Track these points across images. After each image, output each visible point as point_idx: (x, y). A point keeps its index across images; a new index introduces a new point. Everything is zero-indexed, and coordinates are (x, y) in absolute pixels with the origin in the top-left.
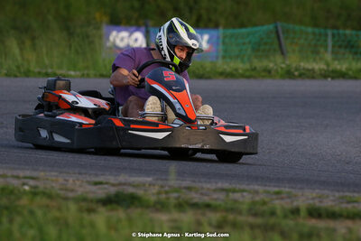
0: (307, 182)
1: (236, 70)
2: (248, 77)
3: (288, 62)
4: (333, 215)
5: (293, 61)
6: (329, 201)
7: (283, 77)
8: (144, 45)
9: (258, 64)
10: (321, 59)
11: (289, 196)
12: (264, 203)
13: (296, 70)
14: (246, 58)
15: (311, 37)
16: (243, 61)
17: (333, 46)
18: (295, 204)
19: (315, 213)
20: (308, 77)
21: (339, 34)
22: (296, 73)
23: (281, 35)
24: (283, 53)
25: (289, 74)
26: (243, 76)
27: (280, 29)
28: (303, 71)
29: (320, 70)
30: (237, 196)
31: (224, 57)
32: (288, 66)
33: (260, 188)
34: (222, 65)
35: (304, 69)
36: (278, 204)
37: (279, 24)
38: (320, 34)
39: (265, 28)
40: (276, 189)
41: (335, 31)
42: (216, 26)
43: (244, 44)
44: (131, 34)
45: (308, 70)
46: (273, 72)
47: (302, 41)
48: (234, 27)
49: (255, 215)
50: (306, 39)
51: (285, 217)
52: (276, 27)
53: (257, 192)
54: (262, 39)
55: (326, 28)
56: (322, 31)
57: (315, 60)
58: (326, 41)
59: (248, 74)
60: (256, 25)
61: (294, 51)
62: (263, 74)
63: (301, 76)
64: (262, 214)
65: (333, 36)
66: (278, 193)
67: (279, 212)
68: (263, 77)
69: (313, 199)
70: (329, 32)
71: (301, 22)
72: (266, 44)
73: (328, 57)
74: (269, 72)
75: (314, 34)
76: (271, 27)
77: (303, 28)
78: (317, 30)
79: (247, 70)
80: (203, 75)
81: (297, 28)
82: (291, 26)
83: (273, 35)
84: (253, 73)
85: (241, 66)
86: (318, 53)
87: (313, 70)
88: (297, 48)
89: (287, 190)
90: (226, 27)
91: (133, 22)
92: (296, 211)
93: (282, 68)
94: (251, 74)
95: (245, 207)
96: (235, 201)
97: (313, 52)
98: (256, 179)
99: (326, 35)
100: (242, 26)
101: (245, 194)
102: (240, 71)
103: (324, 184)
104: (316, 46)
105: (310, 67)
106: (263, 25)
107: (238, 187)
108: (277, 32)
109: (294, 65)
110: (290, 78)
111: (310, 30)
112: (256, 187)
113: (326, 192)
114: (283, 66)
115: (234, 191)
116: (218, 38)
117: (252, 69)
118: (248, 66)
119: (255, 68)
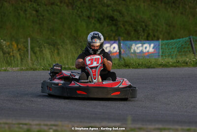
1: (168, 63)
2: (175, 67)
7: (194, 66)
8: (118, 51)
14: (174, 56)
16: (172, 58)
26: (172, 66)
27: (192, 39)
31: (162, 56)
34: (161, 60)
37: (191, 37)
42: (158, 39)
43: (172, 48)
44: (111, 45)
48: (167, 40)
52: (190, 39)
53: (177, 130)
54: (182, 45)
59: (174, 65)
62: (183, 64)
68: (183, 66)
72: (184, 48)
74: (187, 63)
76: (187, 38)
79: (175, 63)
80: (150, 66)
83: (189, 43)
84: (178, 64)
85: (171, 60)
90: (163, 40)
91: (112, 38)
93: (193, 61)
94: (177, 65)
100: (172, 38)
101: (171, 131)
102: (171, 63)
106: (183, 38)
108: (191, 41)
116: (159, 45)
117: (177, 62)
118: (175, 60)
119: (179, 61)
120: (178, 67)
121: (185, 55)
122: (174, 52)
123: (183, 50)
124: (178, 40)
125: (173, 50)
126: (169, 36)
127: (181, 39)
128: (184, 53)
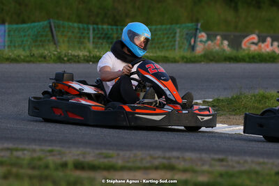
0: (74, 143)
1: (19, 56)
2: (29, 62)
3: (59, 50)
4: (93, 168)
5: (64, 49)
6: (91, 156)
7: (55, 62)
9: (36, 51)
10: (85, 48)
11: (60, 153)
12: (40, 159)
13: (65, 56)
14: (27, 48)
15: (77, 30)
16: (24, 50)
17: (94, 38)
18: (64, 159)
19: (79, 166)
20: (75, 62)
21: (98, 28)
22: (65, 59)
23: (54, 29)
24: (55, 44)
25: (60, 59)
26: (24, 61)
27: (52, 24)
28: (70, 57)
29: (84, 56)
30: (19, 154)
31: (9, 47)
32: (59, 53)
33: (37, 148)
34: (8, 53)
35: (71, 55)
36: (51, 160)
37: (52, 21)
38: (84, 29)
39: (41, 23)
40: (50, 148)
41: (95, 26)
42: (3, 23)
43: (25, 36)
45: (75, 56)
46: (47, 58)
47: (70, 34)
48: (17, 23)
49: (33, 168)
50: (73, 32)
51: (56, 169)
52: (50, 23)
53: (34, 151)
54: (39, 32)
55: (88, 23)
56: (85, 26)
57: (80, 49)
58: (88, 33)
59: (28, 59)
60: (34, 22)
61: (64, 42)
62: (40, 59)
63: (69, 60)
64: (38, 168)
65: (94, 30)
66: (51, 151)
67: (51, 166)
68: (40, 61)
69: (78, 155)
70: (91, 27)
71: (69, 20)
72: (42, 36)
73: (90, 46)
74: (45, 58)
75: (79, 28)
76: (46, 23)
77: (71, 24)
78: (81, 25)
79: (28, 56)
81: (66, 23)
82: (61, 22)
83: (48, 29)
84: (32, 59)
85: (22, 53)
86: (82, 43)
87: (78, 56)
88: (66, 39)
89: (58, 148)
90: (11, 23)
92: (64, 165)
93: (54, 55)
94: (30, 60)
95: (25, 162)
96: (18, 158)
97: (79, 42)
98: (34, 140)
99: (88, 29)
100: (24, 22)
101: (26, 152)
102: (22, 57)
103: (86, 144)
104: (80, 38)
105: (76, 54)
106: (39, 21)
107: (20, 146)
108: (51, 27)
109: (64, 52)
110: (61, 62)
111: (76, 25)
112: (34, 147)
113: (88, 150)
114: (56, 53)
115: (17, 150)
116: (5, 32)
117: (31, 56)
118: (28, 53)
119: (34, 55)
120: (33, 62)
121: (43, 46)
122: (27, 41)
123: (39, 39)
124: (33, 24)
125: (25, 39)
126: (20, 18)
127: (36, 24)
128: (41, 44)
